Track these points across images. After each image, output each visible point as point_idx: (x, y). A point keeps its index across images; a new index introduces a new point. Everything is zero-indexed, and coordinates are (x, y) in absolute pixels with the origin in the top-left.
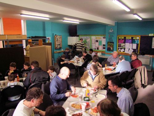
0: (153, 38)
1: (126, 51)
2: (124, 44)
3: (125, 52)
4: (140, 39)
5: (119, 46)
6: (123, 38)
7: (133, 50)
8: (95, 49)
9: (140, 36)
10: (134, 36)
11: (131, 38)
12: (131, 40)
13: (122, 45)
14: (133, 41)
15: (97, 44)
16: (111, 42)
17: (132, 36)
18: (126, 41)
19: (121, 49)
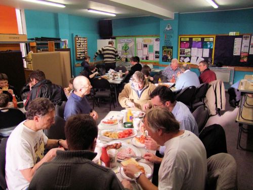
1: (193, 62)
2: (189, 50)
3: (191, 63)
4: (214, 41)
5: (181, 53)
6: (188, 40)
7: (203, 59)
8: (143, 59)
9: (215, 37)
10: (206, 37)
11: (200, 39)
12: (200, 43)
13: (187, 50)
14: (203, 44)
15: (146, 50)
16: (168, 47)
17: (203, 37)
18: (193, 45)
19: (185, 57)
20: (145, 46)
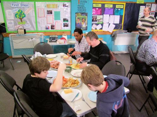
0: (141, 7)
2: (101, 16)
6: (100, 6)
7: (114, 26)
9: (125, 4)
10: (117, 3)
11: (111, 6)
12: (112, 10)
13: (99, 17)
14: (114, 11)
18: (105, 12)
19: (97, 24)
20: (50, 12)
